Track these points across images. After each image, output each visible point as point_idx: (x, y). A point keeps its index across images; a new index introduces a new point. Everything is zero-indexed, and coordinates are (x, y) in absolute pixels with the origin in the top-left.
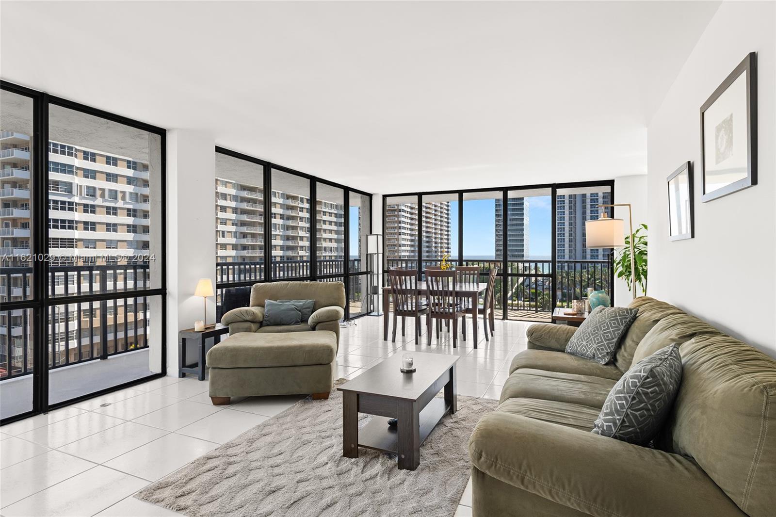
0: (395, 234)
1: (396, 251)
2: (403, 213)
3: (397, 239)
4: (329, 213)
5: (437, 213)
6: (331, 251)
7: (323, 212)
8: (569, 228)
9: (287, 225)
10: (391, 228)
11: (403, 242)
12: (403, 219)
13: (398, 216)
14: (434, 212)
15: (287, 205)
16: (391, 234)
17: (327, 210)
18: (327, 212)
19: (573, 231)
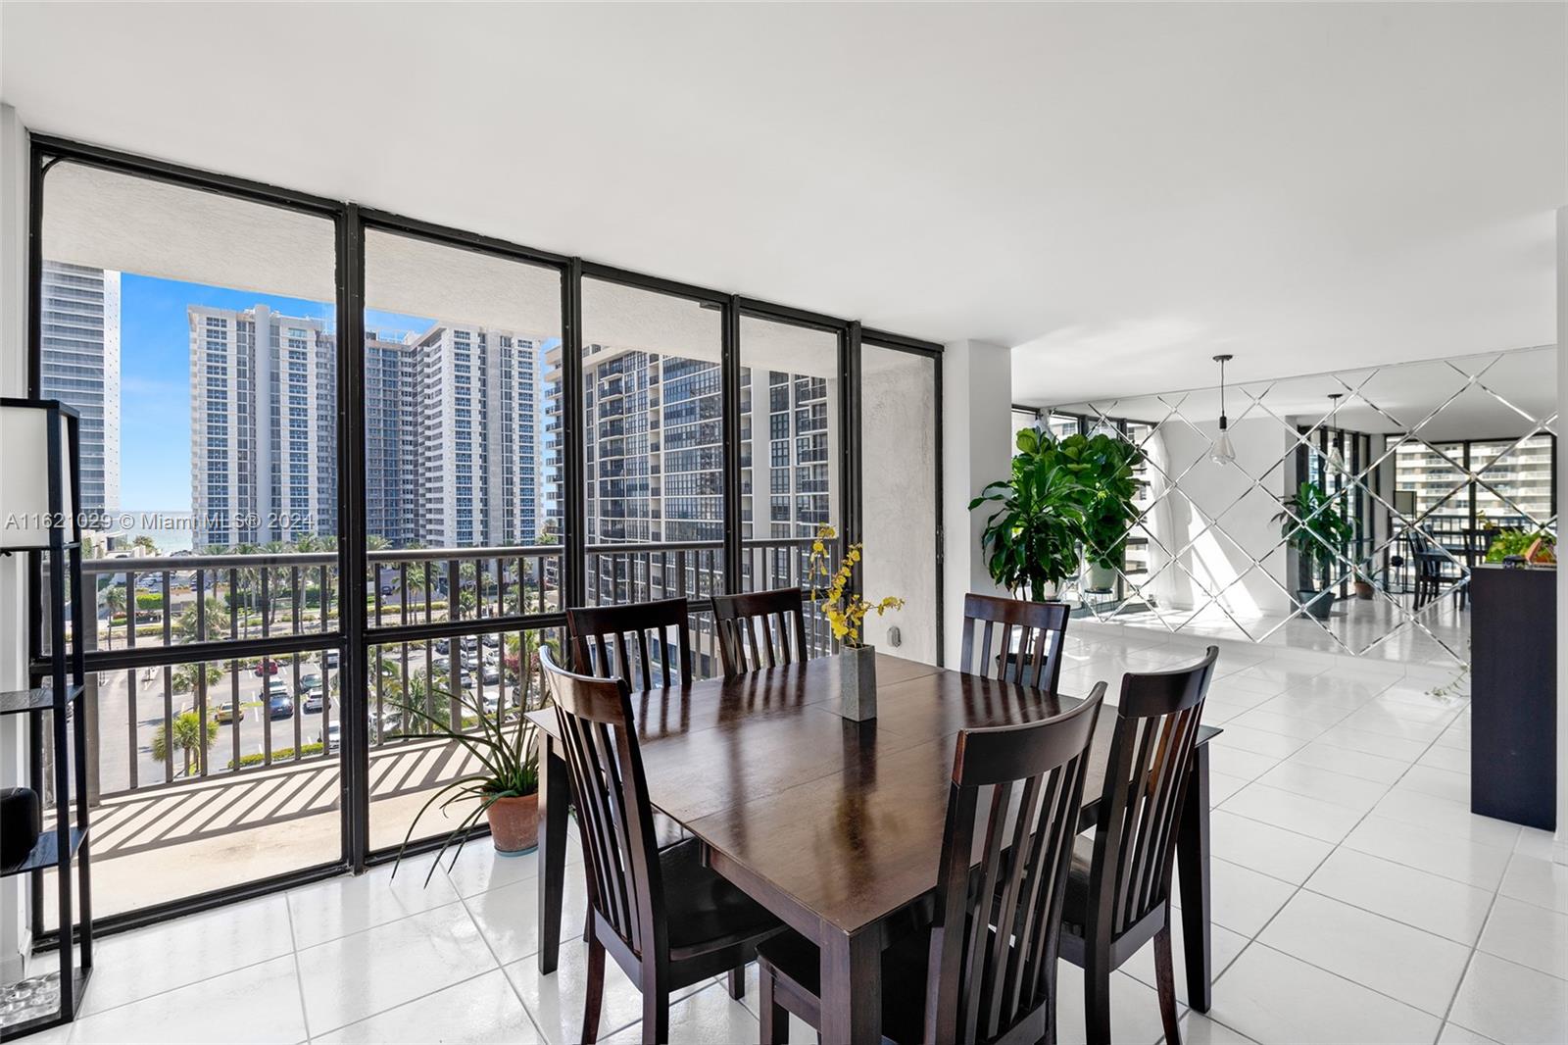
19: (248, 450)
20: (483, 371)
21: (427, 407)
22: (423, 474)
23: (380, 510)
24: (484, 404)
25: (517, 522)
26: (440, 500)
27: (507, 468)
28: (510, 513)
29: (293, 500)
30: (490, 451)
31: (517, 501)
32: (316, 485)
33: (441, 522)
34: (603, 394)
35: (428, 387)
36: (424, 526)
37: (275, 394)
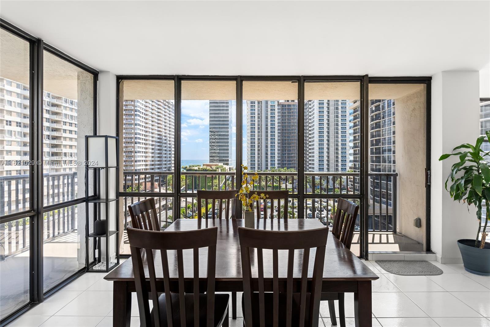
0: (132, 143)
1: (132, 156)
2: (138, 127)
3: (134, 147)
4: (70, 123)
5: (166, 128)
6: (71, 156)
7: (64, 122)
8: (258, 142)
9: (24, 133)
10: (129, 138)
11: (139, 150)
12: (138, 131)
13: (134, 129)
14: (164, 127)
15: (24, 114)
16: (128, 143)
17: (67, 120)
18: (68, 122)
19: (260, 141)
20: (328, 108)
21: (310, 123)
22: (308, 147)
23: (295, 160)
24: (328, 120)
25: (340, 164)
26: (313, 156)
27: (336, 144)
28: (337, 161)
29: (271, 157)
30: (330, 138)
31: (340, 156)
32: (277, 152)
33: (313, 164)
34: (372, 112)
35: (310, 116)
36: (308, 166)
37: (267, 123)
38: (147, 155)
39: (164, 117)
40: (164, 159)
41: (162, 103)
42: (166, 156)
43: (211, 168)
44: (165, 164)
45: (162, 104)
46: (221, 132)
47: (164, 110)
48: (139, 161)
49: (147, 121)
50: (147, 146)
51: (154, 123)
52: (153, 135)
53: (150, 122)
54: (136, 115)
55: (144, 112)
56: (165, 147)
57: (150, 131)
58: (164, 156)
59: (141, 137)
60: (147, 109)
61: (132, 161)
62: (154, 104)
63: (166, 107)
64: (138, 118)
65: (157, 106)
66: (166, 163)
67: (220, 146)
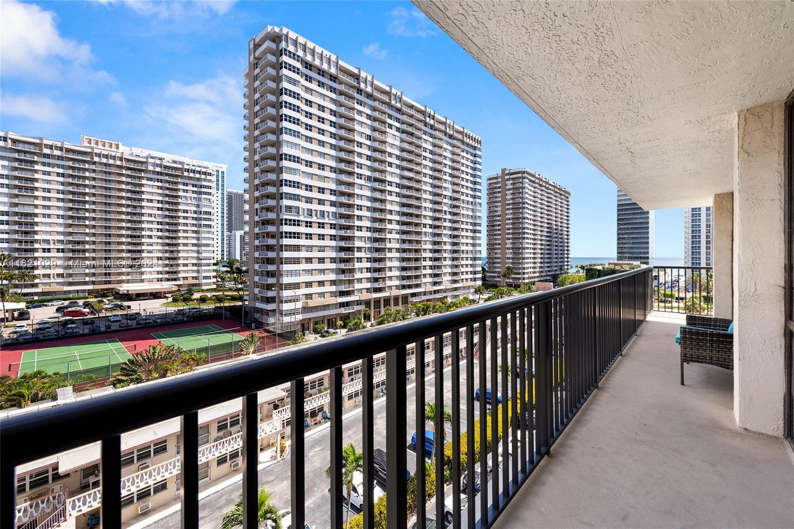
0: (520, 238)
1: (520, 253)
2: (526, 221)
3: (521, 243)
5: (557, 219)
11: (527, 246)
12: (526, 226)
13: (522, 223)
14: (554, 219)
38: (536, 251)
39: (554, 206)
40: (555, 256)
41: (552, 190)
42: (556, 252)
43: (622, 267)
44: (556, 262)
45: (552, 192)
46: (636, 218)
47: (554, 198)
48: (528, 258)
49: (536, 214)
50: (536, 242)
51: (543, 215)
52: (543, 229)
53: (539, 215)
54: (524, 208)
55: (533, 203)
56: (556, 242)
57: (539, 224)
58: (555, 252)
59: (529, 231)
60: (536, 199)
61: (520, 258)
62: (543, 193)
63: (558, 195)
64: (526, 211)
65: (546, 195)
66: (556, 260)
67: (634, 238)
